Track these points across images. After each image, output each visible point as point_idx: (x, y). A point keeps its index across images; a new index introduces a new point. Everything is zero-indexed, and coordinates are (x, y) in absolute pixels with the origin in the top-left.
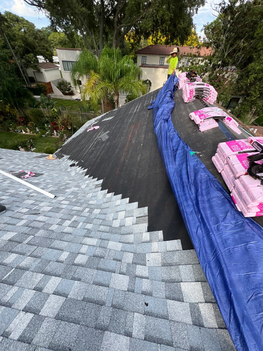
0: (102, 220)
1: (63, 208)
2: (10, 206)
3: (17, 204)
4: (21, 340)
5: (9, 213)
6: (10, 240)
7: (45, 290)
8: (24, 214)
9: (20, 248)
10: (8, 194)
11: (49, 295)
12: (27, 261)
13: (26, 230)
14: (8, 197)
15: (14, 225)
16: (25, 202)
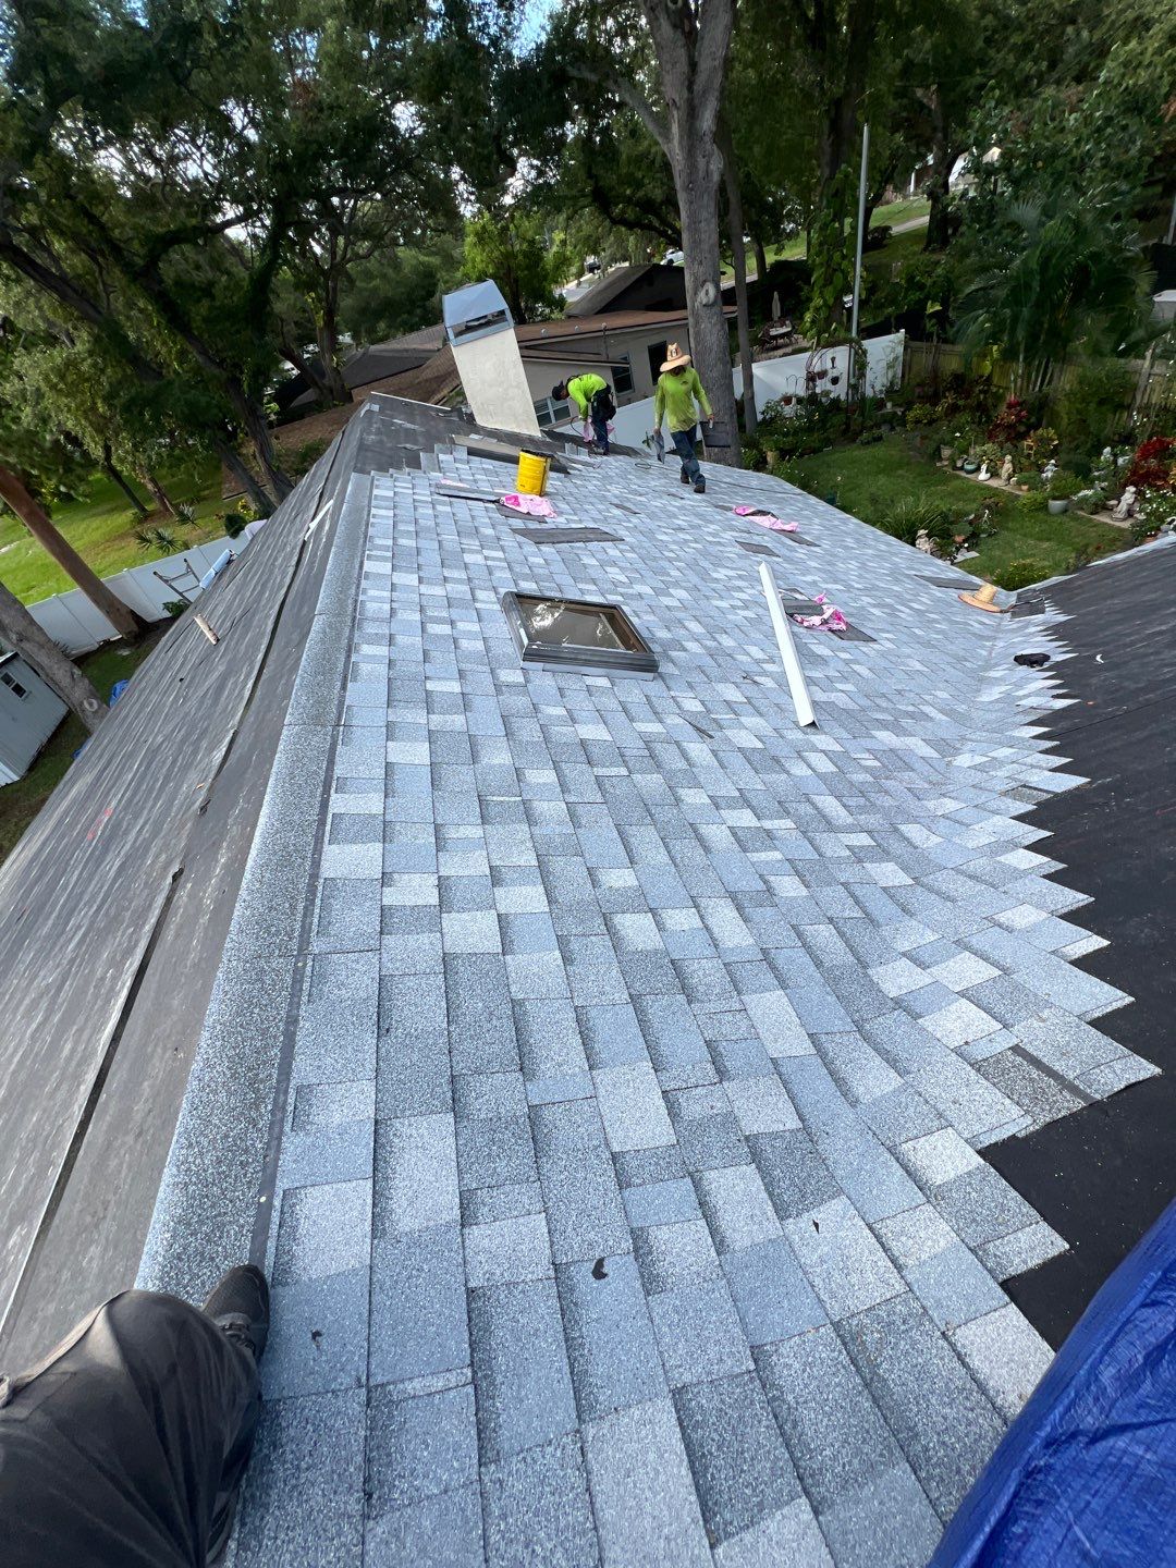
0: (859, 914)
1: (788, 773)
2: (677, 672)
3: (697, 678)
4: (384, 911)
5: (654, 687)
6: (583, 743)
7: (499, 892)
8: (682, 712)
9: (577, 772)
10: (710, 643)
11: (493, 906)
12: (551, 809)
13: (634, 747)
14: (700, 651)
15: (632, 720)
16: (720, 687)
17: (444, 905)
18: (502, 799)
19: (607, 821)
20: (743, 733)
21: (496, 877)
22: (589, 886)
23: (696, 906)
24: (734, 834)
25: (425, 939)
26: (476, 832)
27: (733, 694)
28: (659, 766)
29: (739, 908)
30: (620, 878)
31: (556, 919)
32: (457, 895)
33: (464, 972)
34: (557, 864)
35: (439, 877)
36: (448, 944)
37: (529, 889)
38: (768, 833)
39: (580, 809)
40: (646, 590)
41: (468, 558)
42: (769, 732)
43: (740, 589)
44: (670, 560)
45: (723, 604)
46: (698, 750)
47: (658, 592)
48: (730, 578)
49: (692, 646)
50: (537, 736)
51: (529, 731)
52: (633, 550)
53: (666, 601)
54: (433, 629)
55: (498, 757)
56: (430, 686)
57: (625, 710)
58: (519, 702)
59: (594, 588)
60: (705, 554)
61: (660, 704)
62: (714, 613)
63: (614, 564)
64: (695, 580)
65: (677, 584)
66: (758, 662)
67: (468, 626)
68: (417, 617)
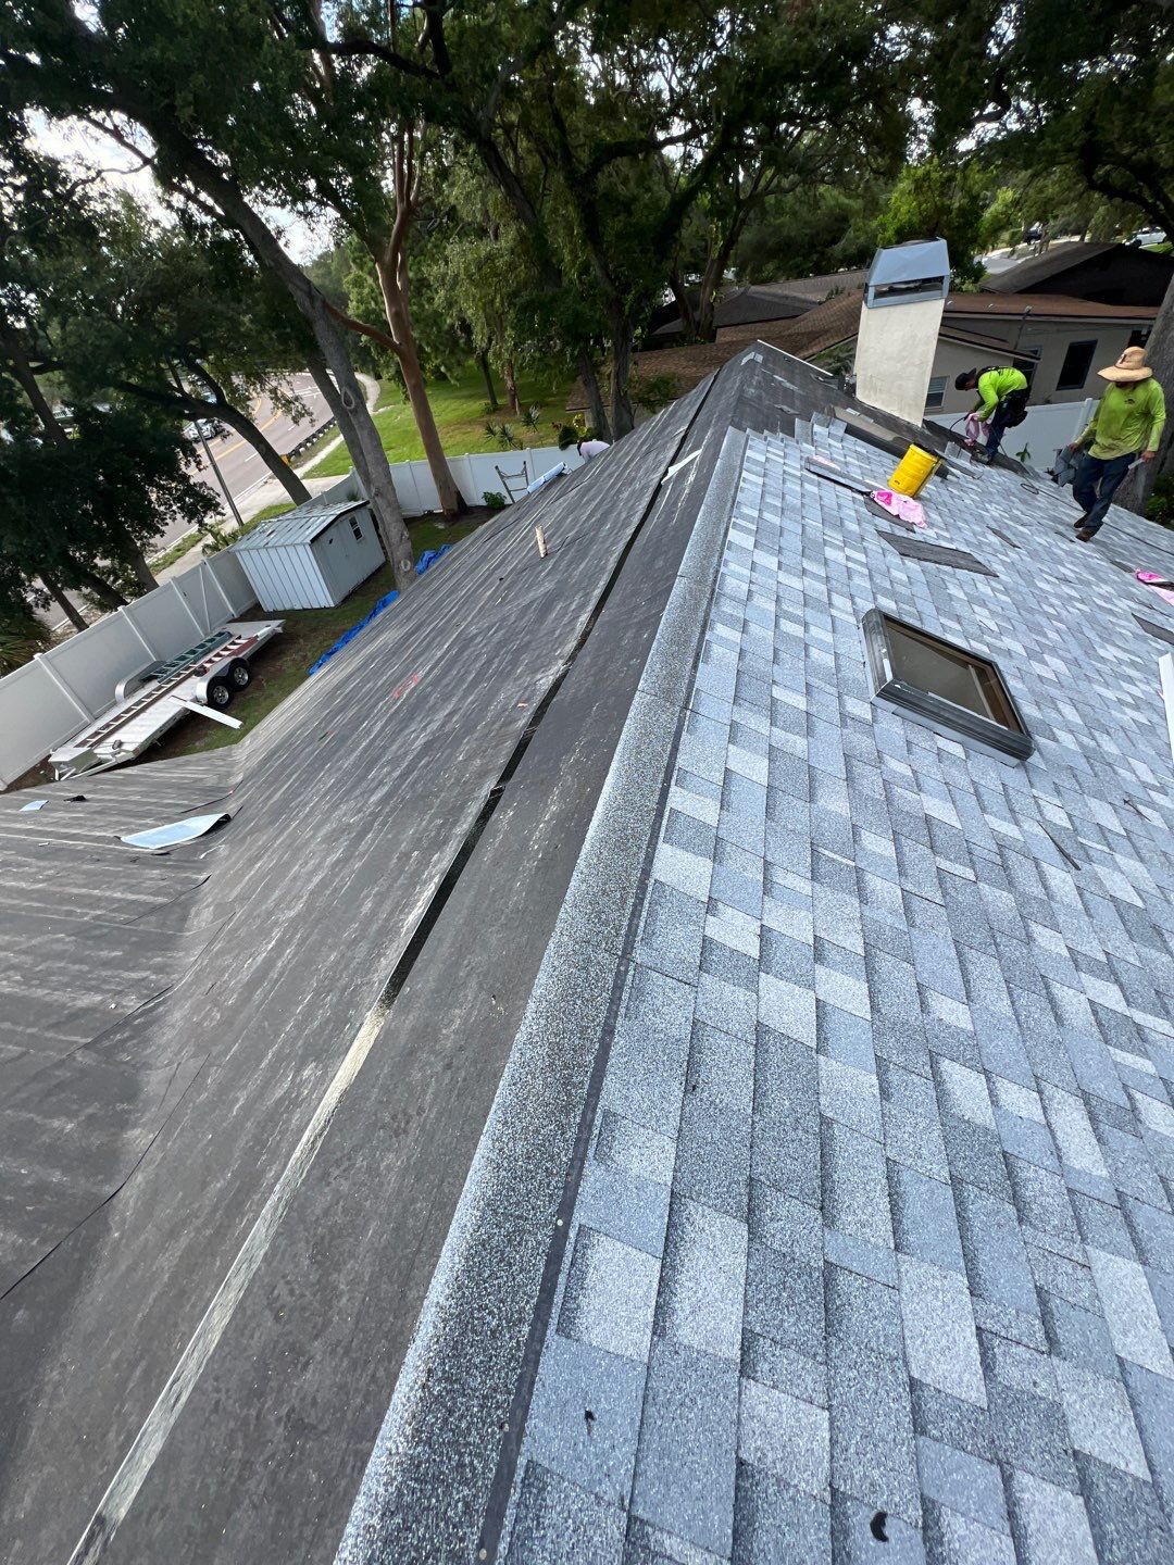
2: (1043, 767)
3: (1067, 782)
4: (707, 944)
5: (1014, 777)
6: (928, 819)
7: (820, 971)
8: (1044, 823)
9: (916, 852)
10: (1086, 740)
11: (811, 986)
12: (884, 888)
13: (985, 847)
14: (1074, 747)
15: (984, 810)
16: (1094, 803)
17: (763, 962)
18: (835, 856)
19: (944, 931)
20: (1117, 876)
21: (819, 952)
22: (917, 1006)
23: (1040, 1092)
24: (1095, 1013)
25: (741, 995)
26: (805, 887)
27: (1111, 822)
28: (1011, 884)
29: (1093, 1118)
30: (952, 1012)
31: (878, 1034)
32: (778, 955)
33: (775, 1056)
34: (885, 963)
35: (762, 926)
36: (763, 1011)
37: (852, 981)
38: (1139, 1028)
39: (916, 904)
40: (1017, 648)
41: (830, 553)
42: (1150, 887)
43: (1131, 680)
44: (1049, 617)
45: (1109, 694)
46: (1061, 880)
47: (1031, 655)
48: (1120, 662)
49: (1065, 738)
50: (879, 794)
51: (870, 783)
52: (1006, 592)
53: (1038, 668)
54: (786, 626)
55: (835, 803)
56: (777, 692)
57: (977, 794)
58: (863, 744)
59: (957, 627)
60: (1092, 620)
61: (1021, 802)
62: (1096, 702)
63: (984, 604)
64: (1078, 652)
65: (1053, 651)
66: (1145, 786)
67: (820, 633)
68: (772, 607)
